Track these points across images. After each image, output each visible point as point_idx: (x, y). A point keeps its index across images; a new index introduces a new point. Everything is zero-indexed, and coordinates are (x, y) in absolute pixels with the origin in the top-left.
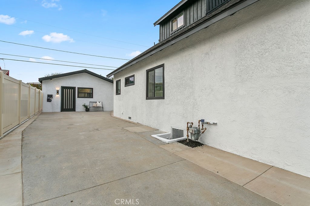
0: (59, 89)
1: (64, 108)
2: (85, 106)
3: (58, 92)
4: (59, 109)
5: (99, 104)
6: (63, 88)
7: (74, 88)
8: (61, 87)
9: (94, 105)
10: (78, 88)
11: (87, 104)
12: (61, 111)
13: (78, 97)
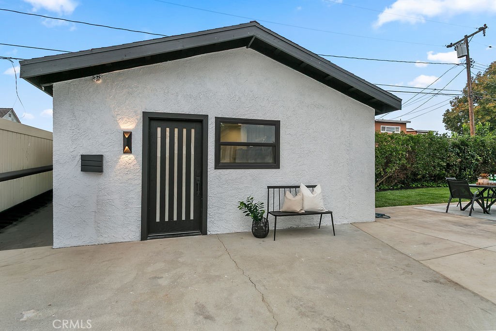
0: (132, 124)
1: (158, 220)
2: (250, 209)
3: (128, 141)
4: (132, 229)
5: (310, 199)
6: (152, 120)
7: (201, 121)
8: (140, 116)
9: (292, 202)
10: (219, 120)
11: (259, 197)
12: (144, 237)
13: (218, 165)
